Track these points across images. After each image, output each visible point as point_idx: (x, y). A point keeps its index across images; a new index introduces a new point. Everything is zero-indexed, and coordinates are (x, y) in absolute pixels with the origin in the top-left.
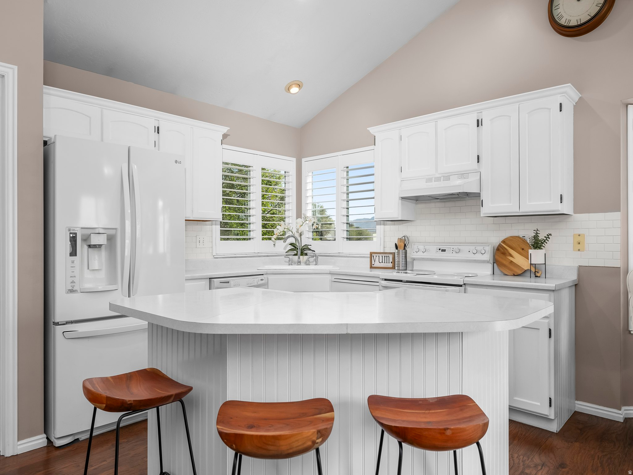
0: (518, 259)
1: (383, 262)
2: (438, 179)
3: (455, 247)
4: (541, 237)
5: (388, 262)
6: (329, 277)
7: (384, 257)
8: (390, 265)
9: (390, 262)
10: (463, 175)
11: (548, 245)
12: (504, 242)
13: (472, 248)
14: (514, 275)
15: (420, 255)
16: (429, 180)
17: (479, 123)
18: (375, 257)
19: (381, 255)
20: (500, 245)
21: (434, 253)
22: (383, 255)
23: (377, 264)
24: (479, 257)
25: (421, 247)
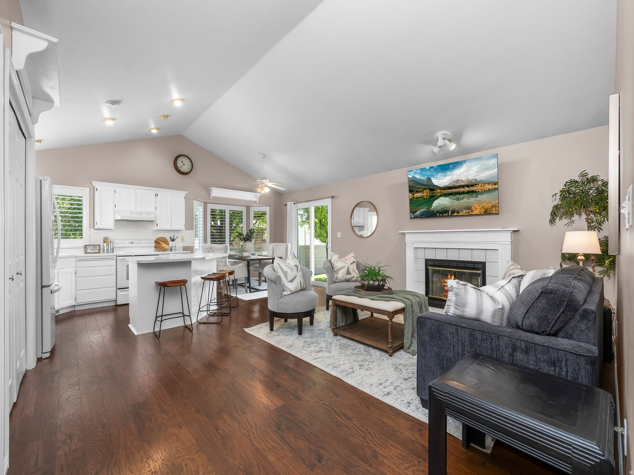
0: (164, 245)
1: (93, 250)
2: (137, 213)
3: (138, 242)
4: (175, 238)
5: (96, 250)
6: (74, 259)
7: (93, 247)
8: (98, 251)
9: (97, 250)
10: (148, 213)
11: (176, 241)
12: (157, 239)
13: (146, 241)
14: (163, 251)
15: (119, 245)
16: (132, 213)
17: (157, 195)
18: (87, 248)
19: (91, 246)
20: (156, 240)
21: (127, 244)
22: (93, 246)
23: (89, 251)
24: (150, 245)
25: (119, 242)
